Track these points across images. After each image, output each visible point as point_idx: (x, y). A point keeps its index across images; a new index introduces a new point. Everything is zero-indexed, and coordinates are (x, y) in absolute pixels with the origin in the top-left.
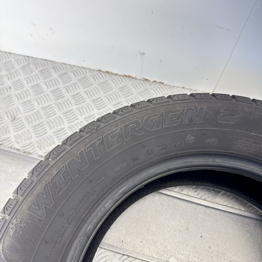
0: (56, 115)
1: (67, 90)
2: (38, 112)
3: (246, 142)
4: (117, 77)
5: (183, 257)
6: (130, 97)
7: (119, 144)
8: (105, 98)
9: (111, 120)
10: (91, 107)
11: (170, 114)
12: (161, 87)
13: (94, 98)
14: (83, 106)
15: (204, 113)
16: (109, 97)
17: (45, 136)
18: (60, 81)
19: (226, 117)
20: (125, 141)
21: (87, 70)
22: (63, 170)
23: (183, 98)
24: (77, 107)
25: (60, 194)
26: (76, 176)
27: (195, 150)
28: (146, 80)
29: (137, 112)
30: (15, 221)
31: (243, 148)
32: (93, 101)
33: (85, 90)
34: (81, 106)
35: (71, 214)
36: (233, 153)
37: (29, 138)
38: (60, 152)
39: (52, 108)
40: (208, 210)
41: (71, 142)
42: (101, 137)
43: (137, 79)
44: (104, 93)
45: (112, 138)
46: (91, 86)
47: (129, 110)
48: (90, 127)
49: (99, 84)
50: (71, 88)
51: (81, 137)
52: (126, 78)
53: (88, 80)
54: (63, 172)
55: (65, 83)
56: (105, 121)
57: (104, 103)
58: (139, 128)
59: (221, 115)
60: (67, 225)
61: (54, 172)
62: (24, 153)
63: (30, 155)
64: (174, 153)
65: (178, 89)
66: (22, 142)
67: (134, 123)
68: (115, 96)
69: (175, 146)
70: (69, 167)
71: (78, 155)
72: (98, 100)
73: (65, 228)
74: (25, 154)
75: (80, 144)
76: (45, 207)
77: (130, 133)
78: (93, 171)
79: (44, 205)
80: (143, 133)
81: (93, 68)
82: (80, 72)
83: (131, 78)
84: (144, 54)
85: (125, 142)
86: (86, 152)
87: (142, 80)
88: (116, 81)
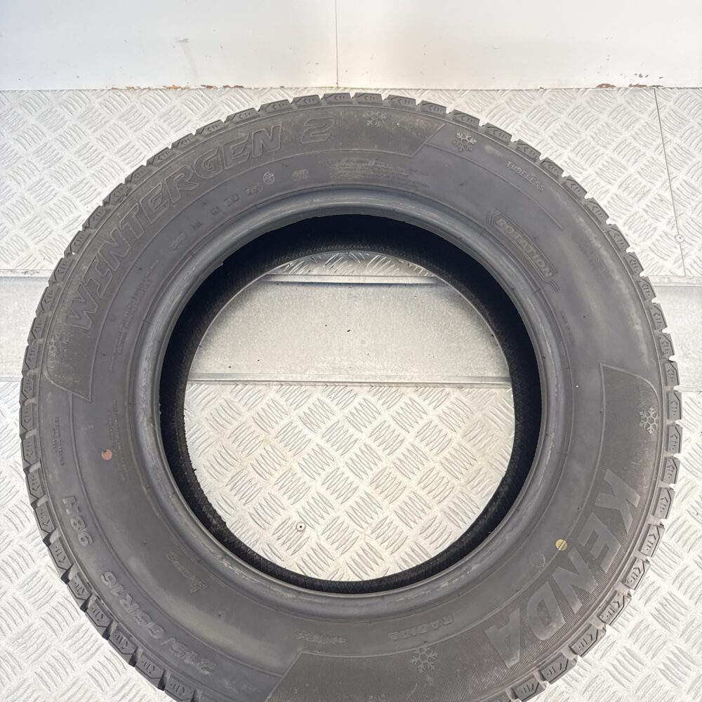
0: (58, 195)
1: (62, 143)
2: (23, 198)
3: (347, 164)
4: (151, 93)
5: (325, 365)
6: (185, 128)
7: (166, 209)
8: (138, 141)
9: (145, 176)
10: (118, 165)
11: (231, 147)
12: (241, 96)
13: (119, 146)
14: (101, 167)
15: (280, 134)
16: (146, 139)
17: (50, 237)
18: (44, 129)
19: (313, 133)
20: (173, 202)
21: (89, 94)
22: (96, 263)
23: (248, 116)
24: (92, 171)
25: (102, 293)
26: (118, 266)
27: (281, 193)
28: (209, 87)
29: (182, 155)
30: (53, 340)
31: (345, 173)
32: (118, 152)
33: (97, 134)
34: (97, 167)
35: (126, 316)
36: (333, 185)
37: (24, 248)
38: (84, 239)
39: (47, 185)
40: (354, 291)
41: (96, 222)
42: (137, 204)
43: (191, 90)
44: (135, 131)
45: (153, 201)
46: (107, 125)
47: (169, 155)
48: (118, 194)
49: (121, 117)
50: (69, 138)
51: (108, 211)
52: (170, 93)
53: (97, 114)
54: (97, 265)
55: (55, 131)
56: (136, 179)
57: (139, 151)
58: (189, 179)
59: (306, 131)
60: (124, 330)
61: (85, 267)
62: (25, 273)
63: (36, 275)
64: (251, 205)
65: (273, 91)
66: (13, 259)
67: (181, 171)
68: (157, 134)
69: (250, 194)
70: (103, 256)
71: (111, 237)
72: (127, 149)
73: (123, 334)
74: (27, 275)
75: (110, 220)
76: (87, 313)
77: (178, 189)
78: (139, 255)
79: (85, 312)
80: (198, 184)
81: (99, 87)
82: (77, 102)
83: (179, 90)
84: (186, 40)
85: (174, 204)
86: (121, 231)
87: (200, 89)
88: (152, 103)
